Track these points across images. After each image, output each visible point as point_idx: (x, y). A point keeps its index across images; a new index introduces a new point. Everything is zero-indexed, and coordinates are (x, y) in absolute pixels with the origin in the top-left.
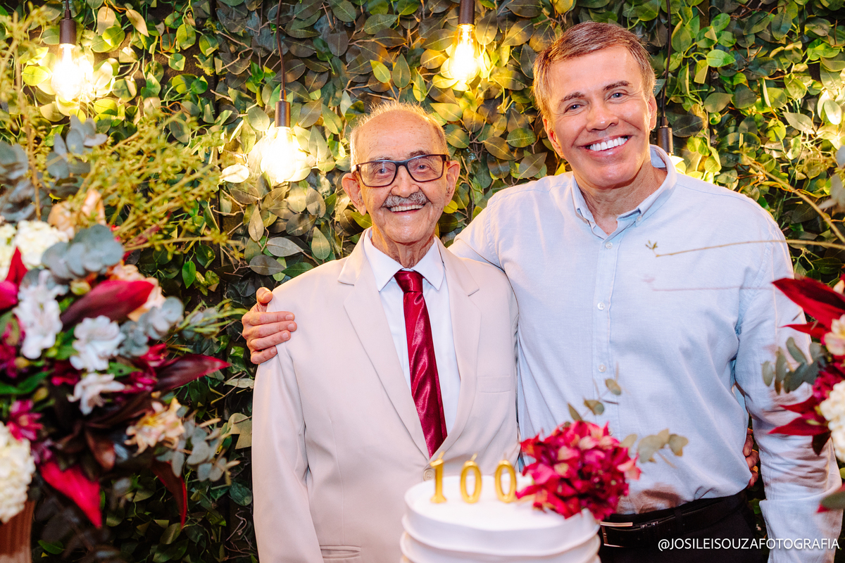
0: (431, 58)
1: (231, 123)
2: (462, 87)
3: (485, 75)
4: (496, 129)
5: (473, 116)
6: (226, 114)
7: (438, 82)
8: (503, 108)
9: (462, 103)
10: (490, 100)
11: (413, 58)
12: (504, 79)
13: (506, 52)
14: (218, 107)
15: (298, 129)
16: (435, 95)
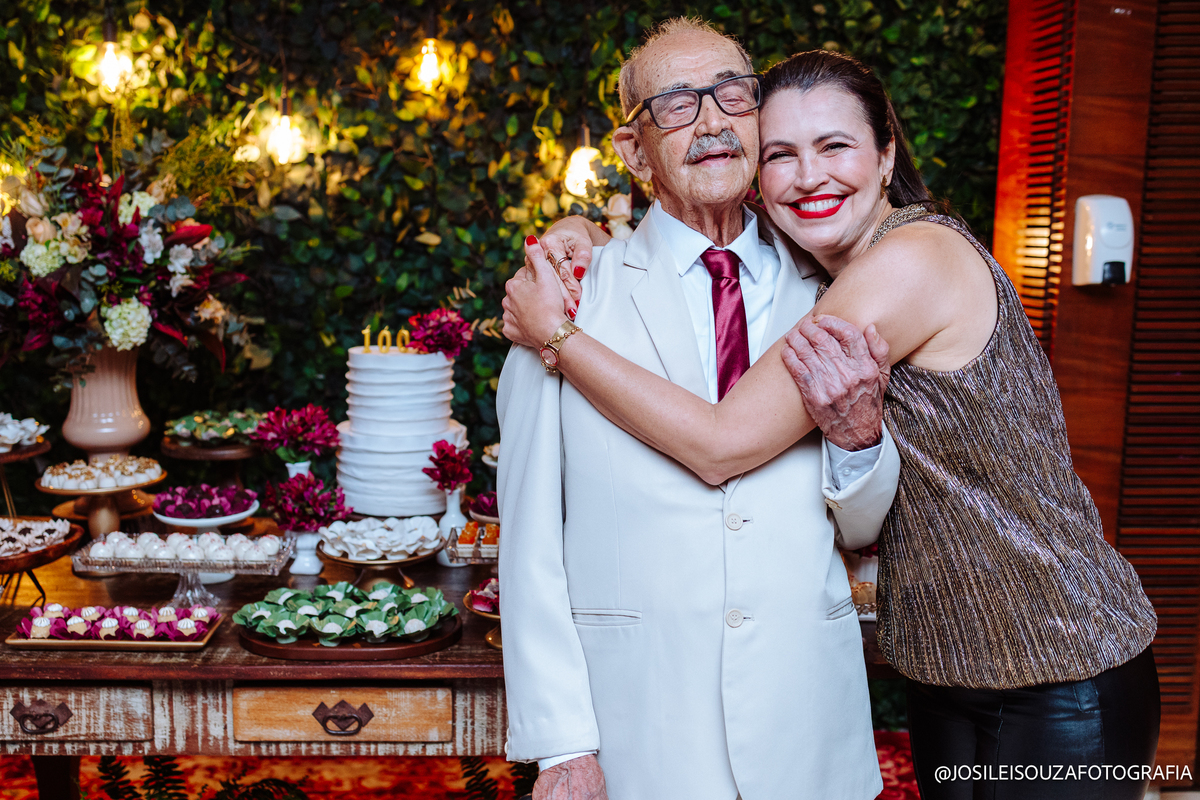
0: (404, 64)
1: (244, 113)
2: (429, 88)
3: (447, 80)
4: (456, 123)
5: (436, 112)
6: (240, 105)
7: (410, 85)
8: (461, 106)
9: (428, 102)
10: (451, 100)
11: (389, 64)
12: (461, 85)
13: (463, 62)
14: (234, 98)
15: (298, 118)
16: (406, 96)
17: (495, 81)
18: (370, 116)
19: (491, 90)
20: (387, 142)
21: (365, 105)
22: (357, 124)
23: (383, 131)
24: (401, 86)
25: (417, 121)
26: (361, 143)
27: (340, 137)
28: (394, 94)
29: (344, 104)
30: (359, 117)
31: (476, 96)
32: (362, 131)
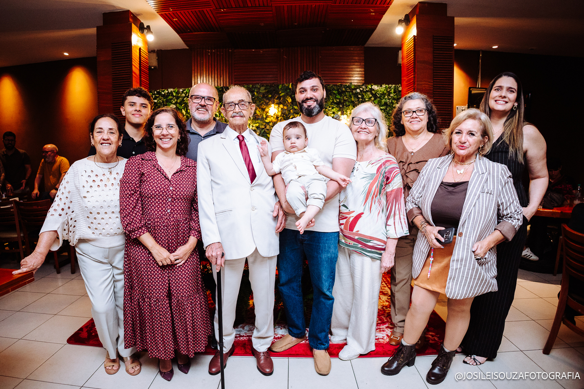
0: (267, 110)
2: (272, 115)
3: (276, 113)
5: (274, 120)
7: (268, 114)
8: (279, 119)
9: (272, 118)
10: (277, 118)
11: (263, 110)
12: (280, 114)
13: (280, 109)
16: (267, 117)
17: (287, 113)
18: (259, 121)
19: (286, 115)
20: (263, 127)
21: (258, 119)
22: (256, 123)
23: (262, 125)
24: (266, 115)
25: (270, 122)
26: (257, 127)
27: (253, 126)
28: (264, 117)
29: (254, 119)
30: (257, 122)
31: (283, 116)
32: (257, 125)
